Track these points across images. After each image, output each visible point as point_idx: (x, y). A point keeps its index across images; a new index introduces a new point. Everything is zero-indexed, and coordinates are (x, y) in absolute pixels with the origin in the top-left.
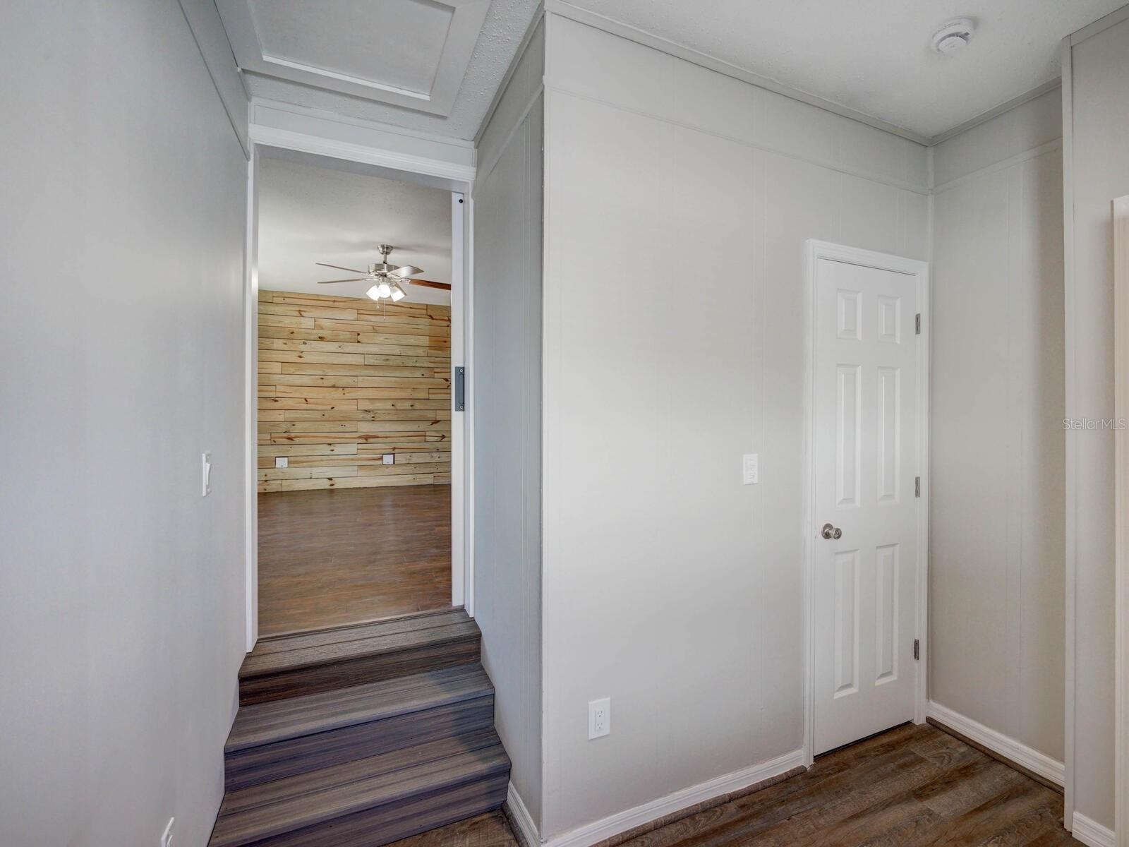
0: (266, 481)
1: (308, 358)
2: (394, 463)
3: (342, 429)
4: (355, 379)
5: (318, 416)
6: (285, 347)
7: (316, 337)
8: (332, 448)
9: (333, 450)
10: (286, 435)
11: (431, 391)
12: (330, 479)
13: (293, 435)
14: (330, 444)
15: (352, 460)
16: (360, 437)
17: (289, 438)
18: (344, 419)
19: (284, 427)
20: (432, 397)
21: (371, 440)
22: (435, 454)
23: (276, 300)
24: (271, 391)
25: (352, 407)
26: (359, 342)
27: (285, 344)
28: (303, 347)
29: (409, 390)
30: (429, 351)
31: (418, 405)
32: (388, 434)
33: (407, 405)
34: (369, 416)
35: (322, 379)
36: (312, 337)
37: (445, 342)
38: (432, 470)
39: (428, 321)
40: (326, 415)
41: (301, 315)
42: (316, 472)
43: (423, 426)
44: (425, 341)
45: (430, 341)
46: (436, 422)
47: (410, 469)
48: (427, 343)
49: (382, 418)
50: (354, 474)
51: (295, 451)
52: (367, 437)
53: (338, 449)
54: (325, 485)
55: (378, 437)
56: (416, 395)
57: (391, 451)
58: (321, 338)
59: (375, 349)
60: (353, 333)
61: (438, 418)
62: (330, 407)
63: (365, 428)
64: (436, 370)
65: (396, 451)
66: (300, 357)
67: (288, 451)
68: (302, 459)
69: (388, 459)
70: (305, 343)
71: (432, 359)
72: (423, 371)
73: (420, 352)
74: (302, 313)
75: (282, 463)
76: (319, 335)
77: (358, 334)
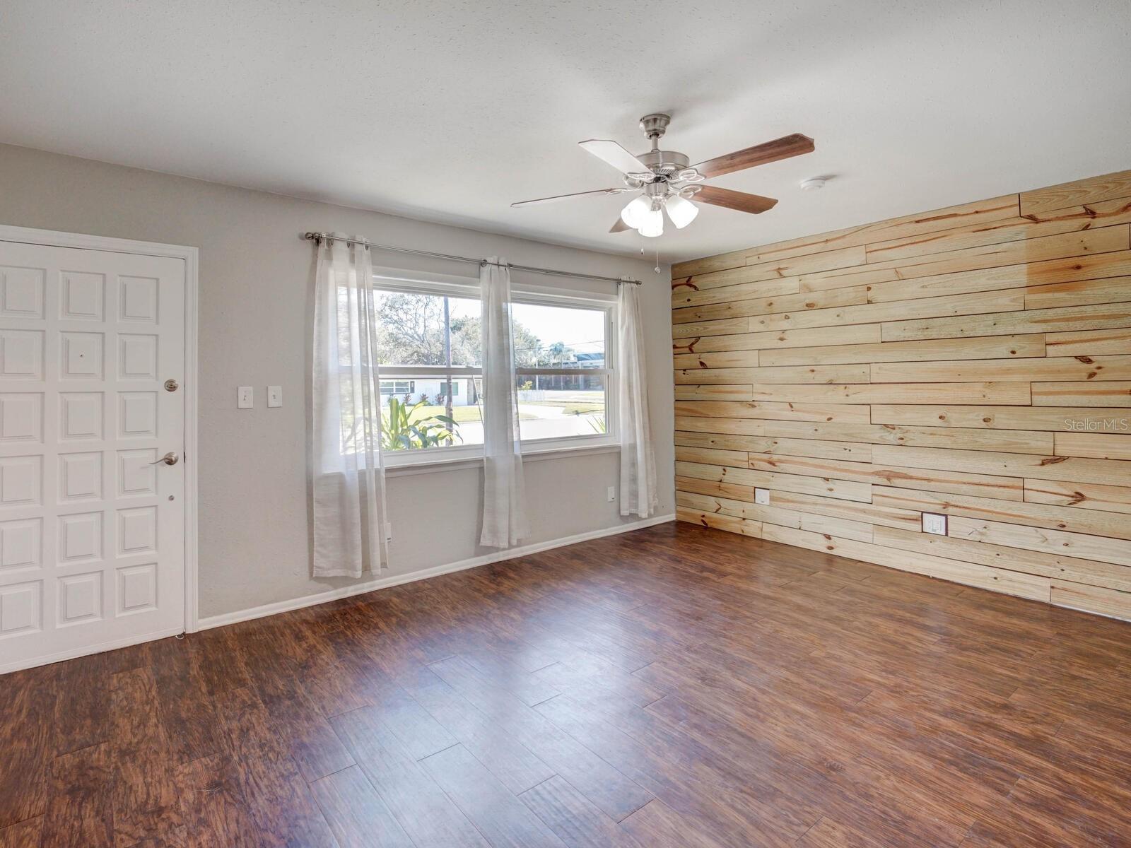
0: (744, 519)
1: (791, 340)
2: (947, 535)
3: (845, 455)
4: (866, 368)
5: (808, 431)
6: (761, 327)
7: (802, 305)
8: (830, 484)
9: (831, 490)
10: (766, 457)
11: (1036, 388)
12: (828, 537)
13: (775, 458)
14: (827, 479)
15: (864, 511)
16: (877, 474)
17: (771, 463)
18: (850, 439)
19: (763, 445)
20: (1038, 400)
21: (897, 482)
22: (1052, 535)
23: (749, 261)
24: (747, 392)
25: (859, 418)
26: (869, 302)
27: (763, 322)
28: (785, 325)
29: (979, 387)
30: (1027, 297)
31: (1001, 419)
32: (931, 475)
33: (974, 418)
34: (891, 437)
35: (813, 371)
36: (797, 307)
37: (1079, 267)
38: (1045, 570)
39: (1025, 228)
40: (820, 431)
41: (781, 276)
42: (807, 520)
43: (1016, 467)
44: (1020, 275)
45: (1030, 273)
46: (1056, 459)
47: (988, 555)
48: (1024, 280)
49: (918, 442)
50: (868, 537)
51: (779, 482)
52: (890, 476)
53: (841, 490)
54: (820, 545)
55: (911, 478)
56: (994, 397)
57: (939, 509)
58: (810, 306)
59: (901, 311)
60: (860, 289)
61: (1061, 451)
62: (824, 418)
63: (887, 458)
64: (1051, 338)
65: (950, 510)
66: (782, 339)
67: (769, 481)
68: (789, 496)
69: (934, 524)
70: (787, 317)
71: (1037, 315)
72: (1013, 344)
73: (1003, 302)
74: (783, 272)
75: (763, 496)
76: (808, 302)
77: (869, 289)
